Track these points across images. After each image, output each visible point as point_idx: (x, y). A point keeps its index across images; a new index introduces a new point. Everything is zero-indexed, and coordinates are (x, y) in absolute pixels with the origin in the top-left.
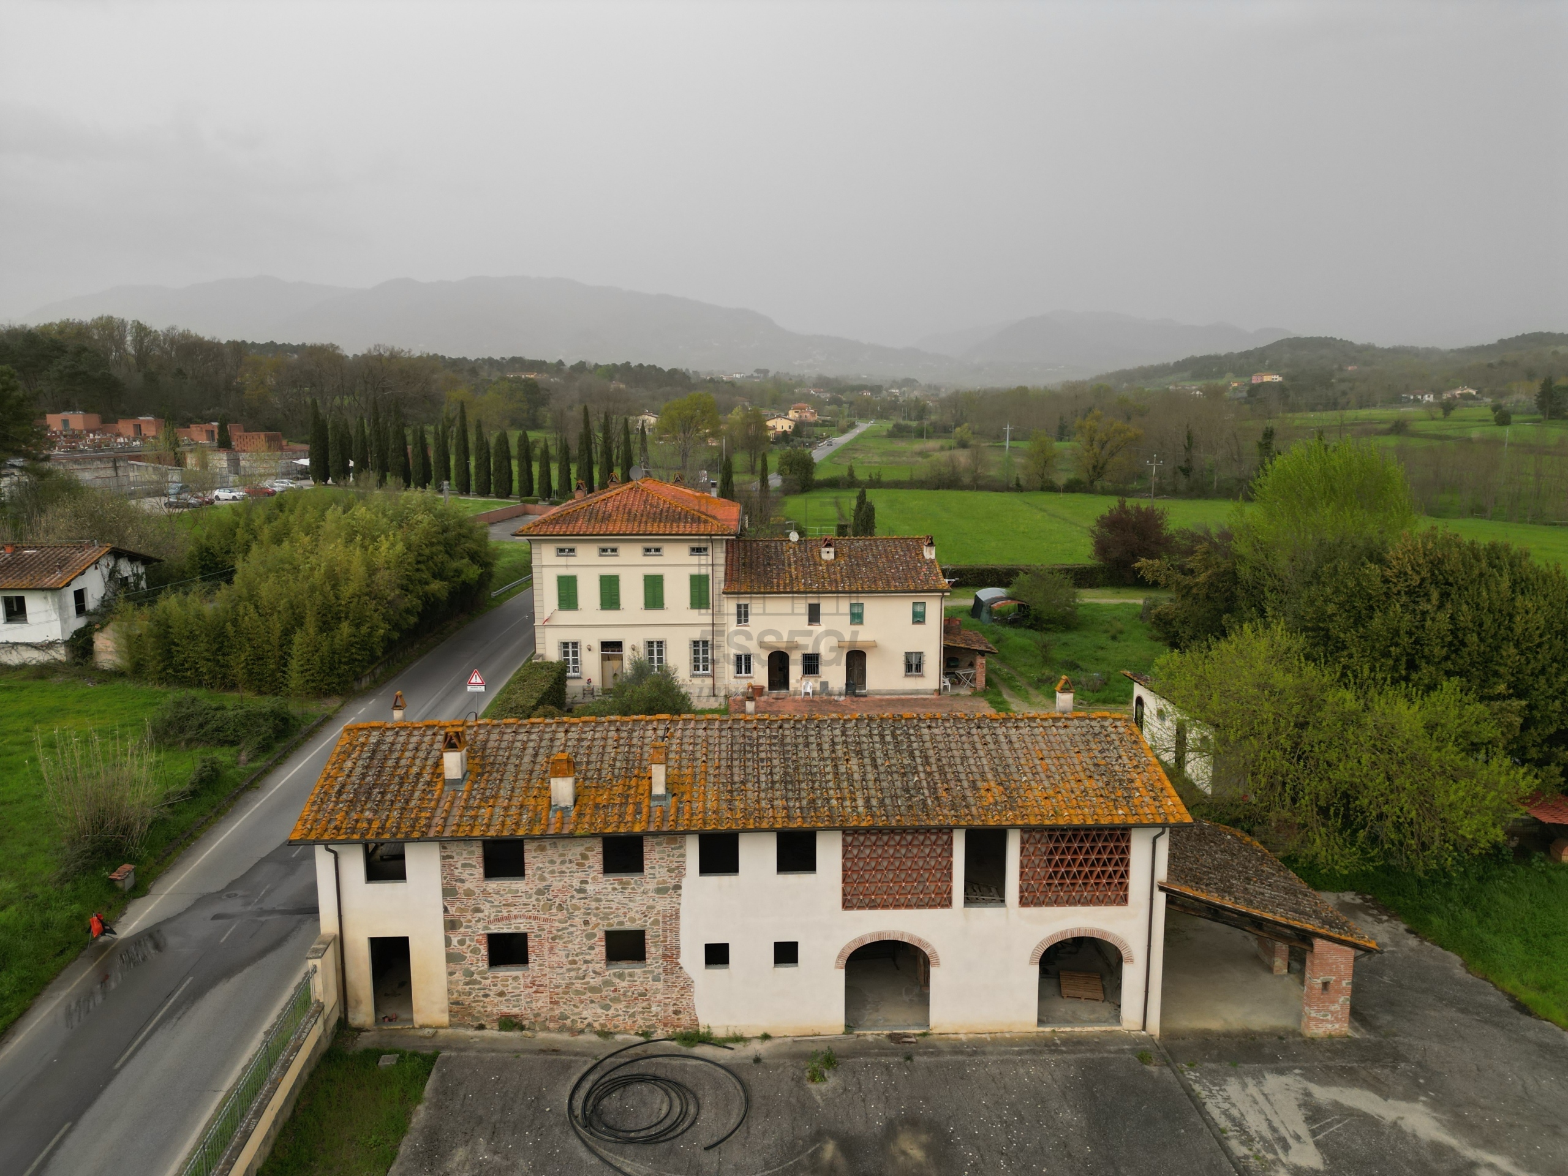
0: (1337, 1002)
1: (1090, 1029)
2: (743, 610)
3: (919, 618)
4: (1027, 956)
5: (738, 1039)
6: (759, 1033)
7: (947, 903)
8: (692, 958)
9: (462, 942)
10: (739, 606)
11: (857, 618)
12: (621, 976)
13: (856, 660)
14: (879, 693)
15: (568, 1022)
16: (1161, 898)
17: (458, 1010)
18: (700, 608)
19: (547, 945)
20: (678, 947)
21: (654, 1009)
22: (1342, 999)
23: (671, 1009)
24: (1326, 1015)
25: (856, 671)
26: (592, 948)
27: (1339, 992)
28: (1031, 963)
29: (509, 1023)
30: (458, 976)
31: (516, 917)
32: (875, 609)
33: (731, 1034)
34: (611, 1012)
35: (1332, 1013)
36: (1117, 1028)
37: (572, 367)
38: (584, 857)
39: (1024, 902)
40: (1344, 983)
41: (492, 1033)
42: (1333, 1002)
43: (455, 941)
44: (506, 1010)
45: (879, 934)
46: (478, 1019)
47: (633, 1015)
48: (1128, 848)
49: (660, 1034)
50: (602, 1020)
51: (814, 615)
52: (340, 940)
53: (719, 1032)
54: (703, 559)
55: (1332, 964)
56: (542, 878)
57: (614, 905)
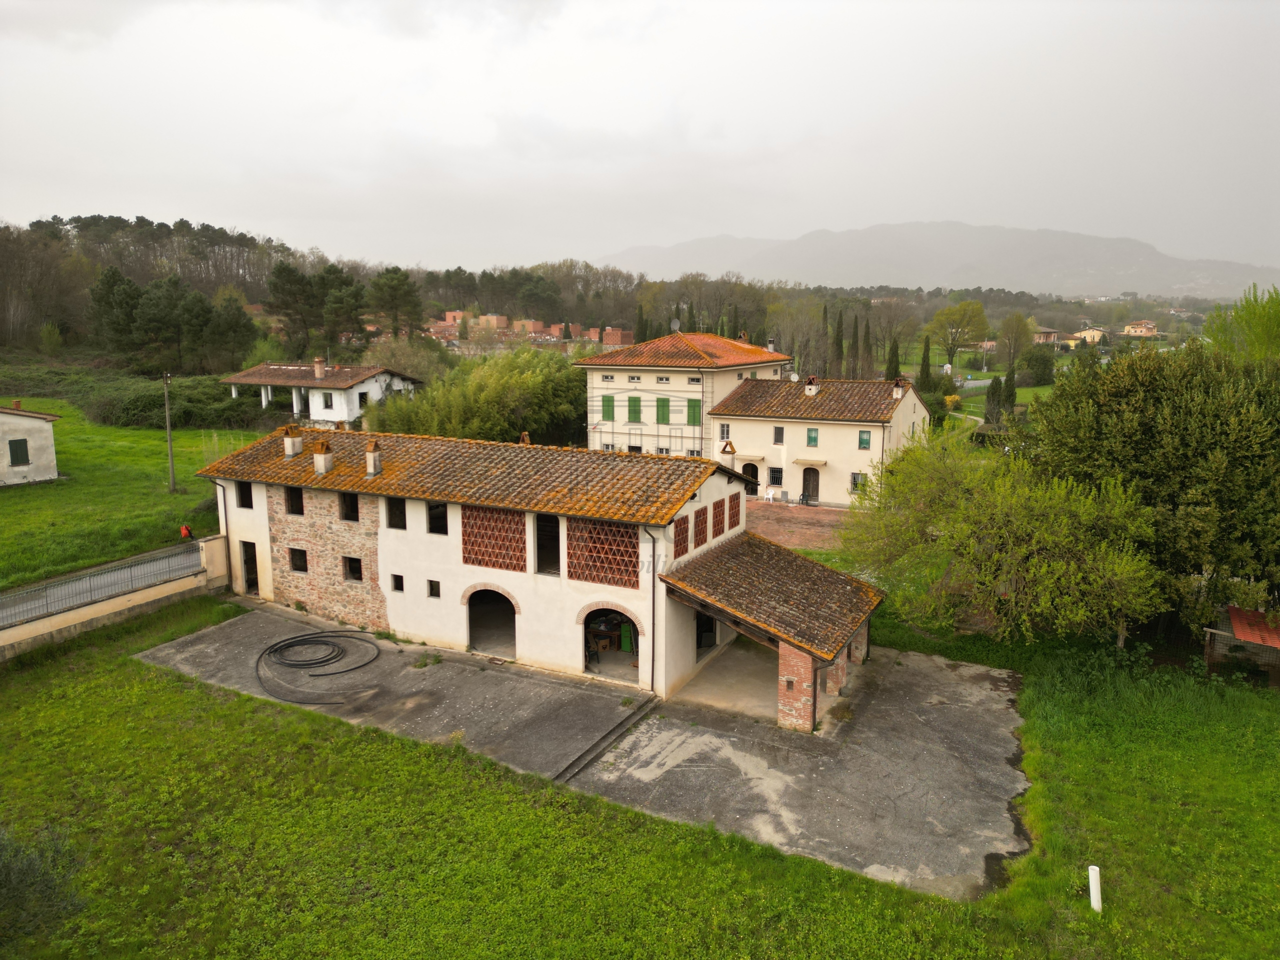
0: (800, 700)
1: (617, 682)
2: (726, 429)
3: (864, 444)
4: (574, 619)
5: (409, 642)
6: (420, 641)
7: (523, 569)
8: (386, 584)
9: (278, 551)
10: (723, 426)
11: (812, 441)
12: (351, 587)
13: (811, 475)
14: (828, 505)
15: (327, 612)
16: (662, 588)
17: (278, 592)
18: (694, 425)
19: (315, 560)
20: (377, 574)
21: (368, 613)
22: (804, 699)
23: (376, 614)
24: (791, 710)
25: (811, 486)
26: (336, 566)
27: (801, 692)
28: (577, 623)
29: (301, 606)
30: (277, 572)
31: (301, 540)
32: (827, 433)
33: (405, 638)
34: (347, 610)
35: (797, 710)
36: (635, 685)
37: (929, 293)
38: (331, 507)
39: (571, 575)
40: (805, 685)
41: (292, 610)
42: (797, 700)
43: (275, 549)
44: (299, 598)
45: (485, 585)
46: (286, 600)
47: (357, 615)
48: (638, 543)
49: (370, 629)
50: (343, 614)
51: (779, 436)
52: (227, 538)
53: (400, 635)
54: (697, 387)
55: (794, 666)
56: (312, 518)
57: (346, 540)
